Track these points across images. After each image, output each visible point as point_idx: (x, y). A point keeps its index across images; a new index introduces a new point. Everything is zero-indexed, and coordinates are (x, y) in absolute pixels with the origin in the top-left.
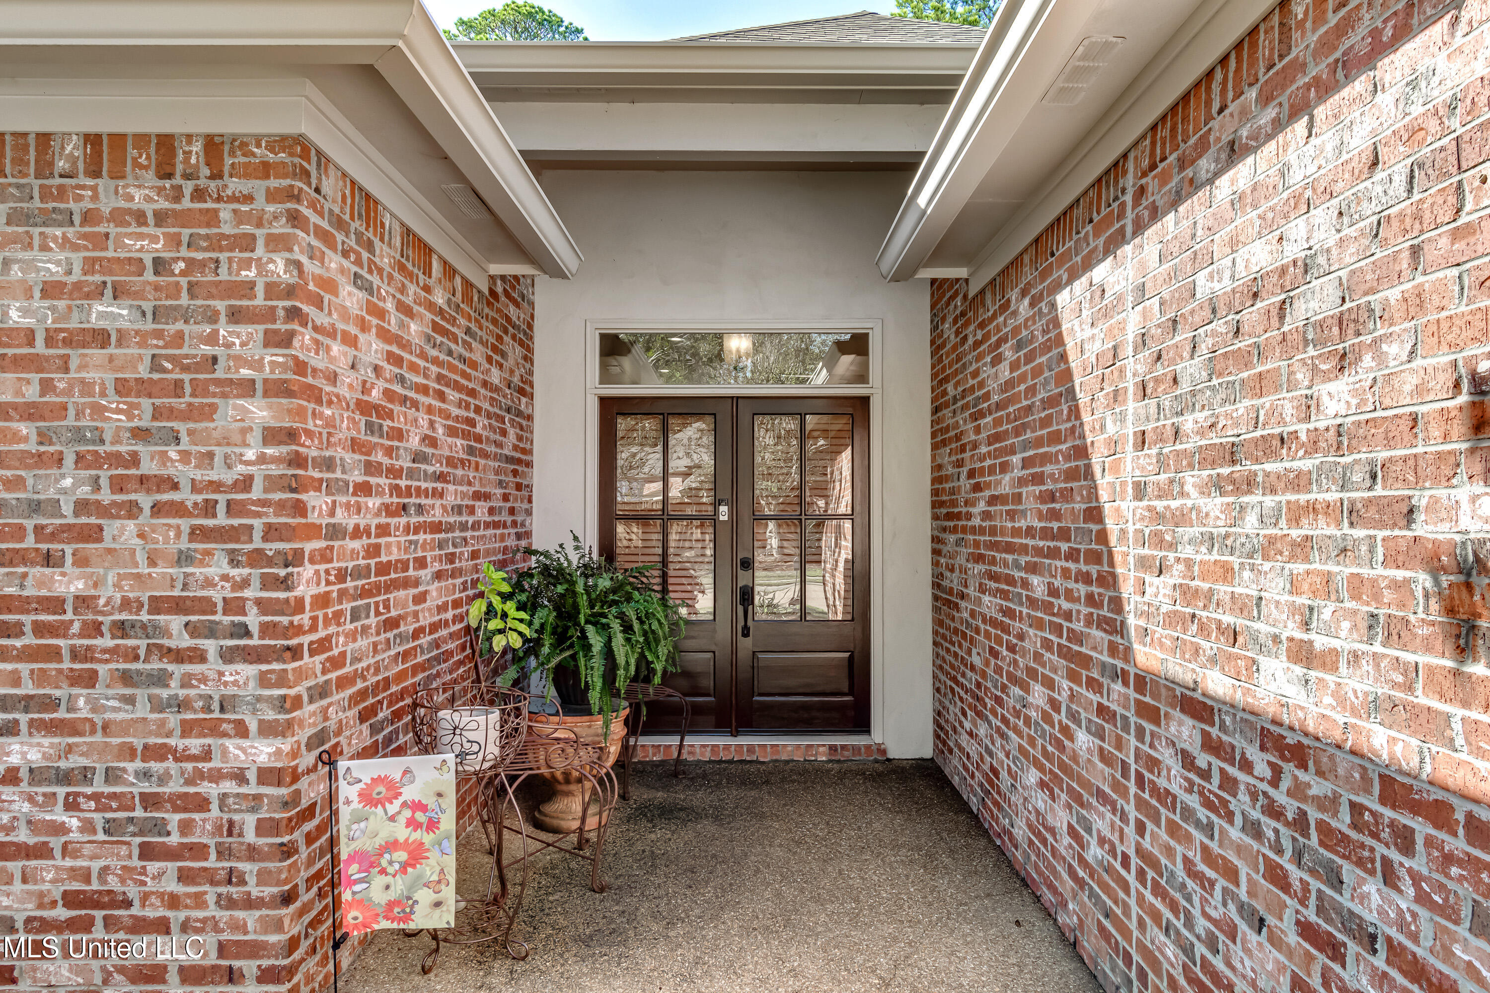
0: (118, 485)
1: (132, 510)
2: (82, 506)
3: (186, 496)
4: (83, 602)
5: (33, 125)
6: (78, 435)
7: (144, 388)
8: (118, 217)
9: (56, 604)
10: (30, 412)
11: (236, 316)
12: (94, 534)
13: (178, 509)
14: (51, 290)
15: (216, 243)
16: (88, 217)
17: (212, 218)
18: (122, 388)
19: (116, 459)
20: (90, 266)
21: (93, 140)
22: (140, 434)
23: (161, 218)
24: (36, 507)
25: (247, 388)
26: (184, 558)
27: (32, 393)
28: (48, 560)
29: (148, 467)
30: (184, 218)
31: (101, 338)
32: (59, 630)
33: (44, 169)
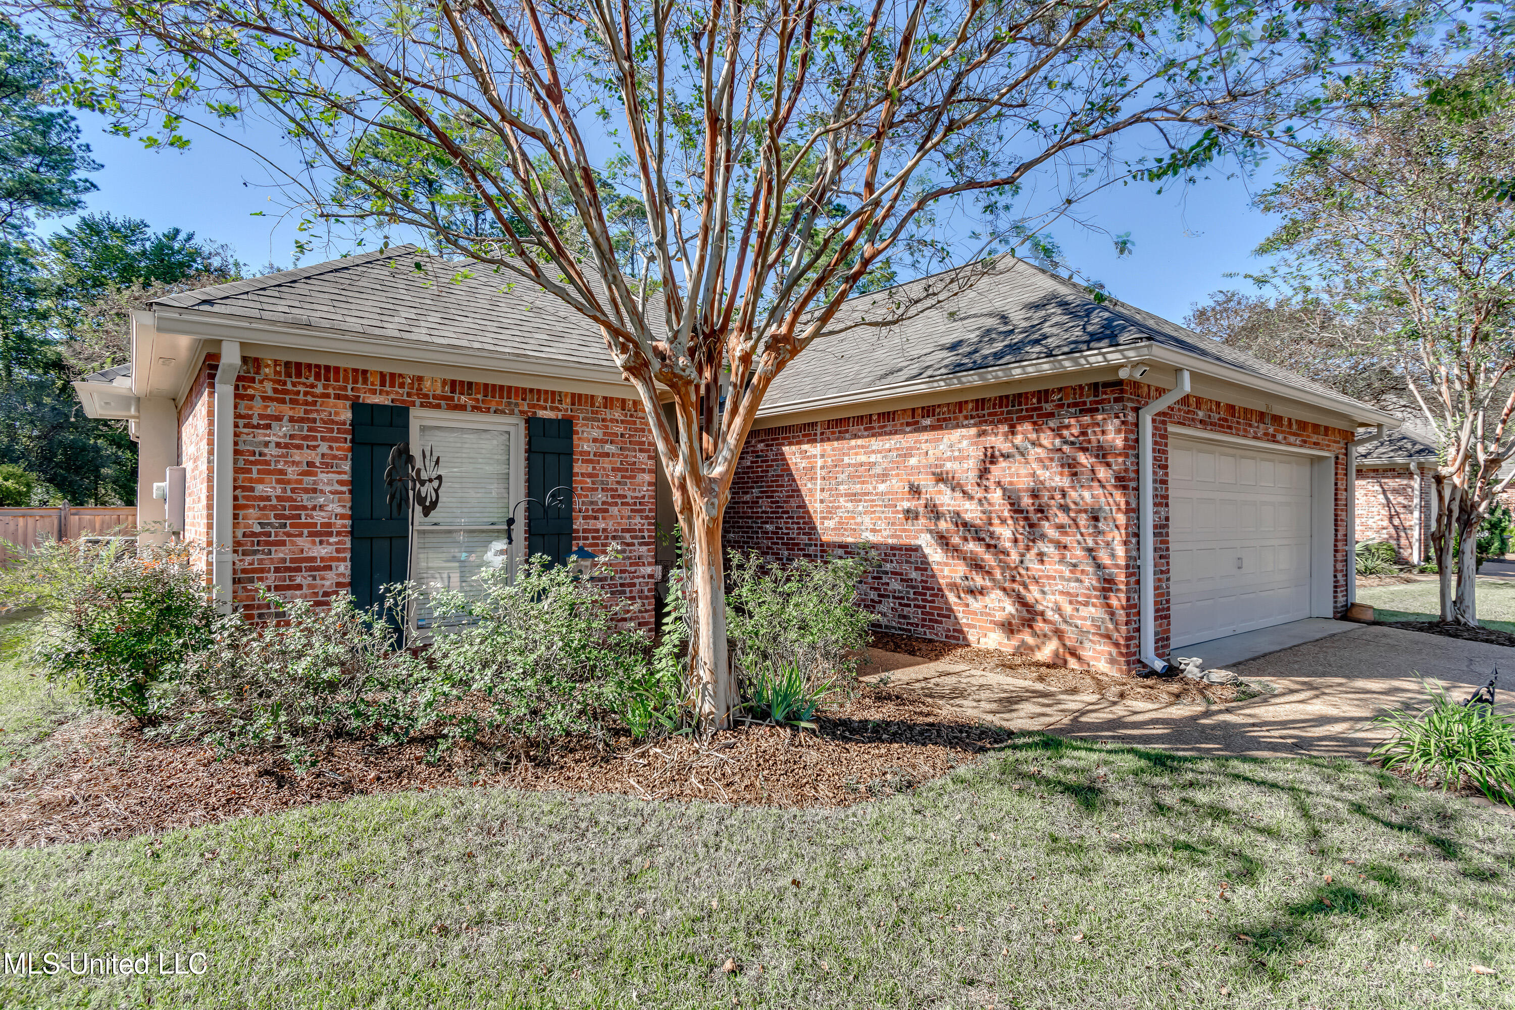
0: (613, 497)
1: (616, 504)
2: (604, 503)
3: (629, 500)
4: (604, 530)
5: (590, 393)
6: (602, 483)
7: (619, 470)
8: (612, 420)
9: (597, 531)
10: (590, 475)
11: (641, 450)
12: (607, 511)
13: (627, 504)
14: (595, 440)
15: (636, 430)
16: (604, 420)
17: (635, 423)
18: (613, 469)
19: (612, 490)
20: (605, 434)
21: (605, 398)
22: (618, 483)
23: (622, 422)
24: (592, 503)
25: (643, 471)
26: (629, 517)
27: (590, 470)
28: (596, 518)
29: (620, 492)
30: (628, 422)
31: (607, 455)
32: (598, 538)
33: (592, 405)
